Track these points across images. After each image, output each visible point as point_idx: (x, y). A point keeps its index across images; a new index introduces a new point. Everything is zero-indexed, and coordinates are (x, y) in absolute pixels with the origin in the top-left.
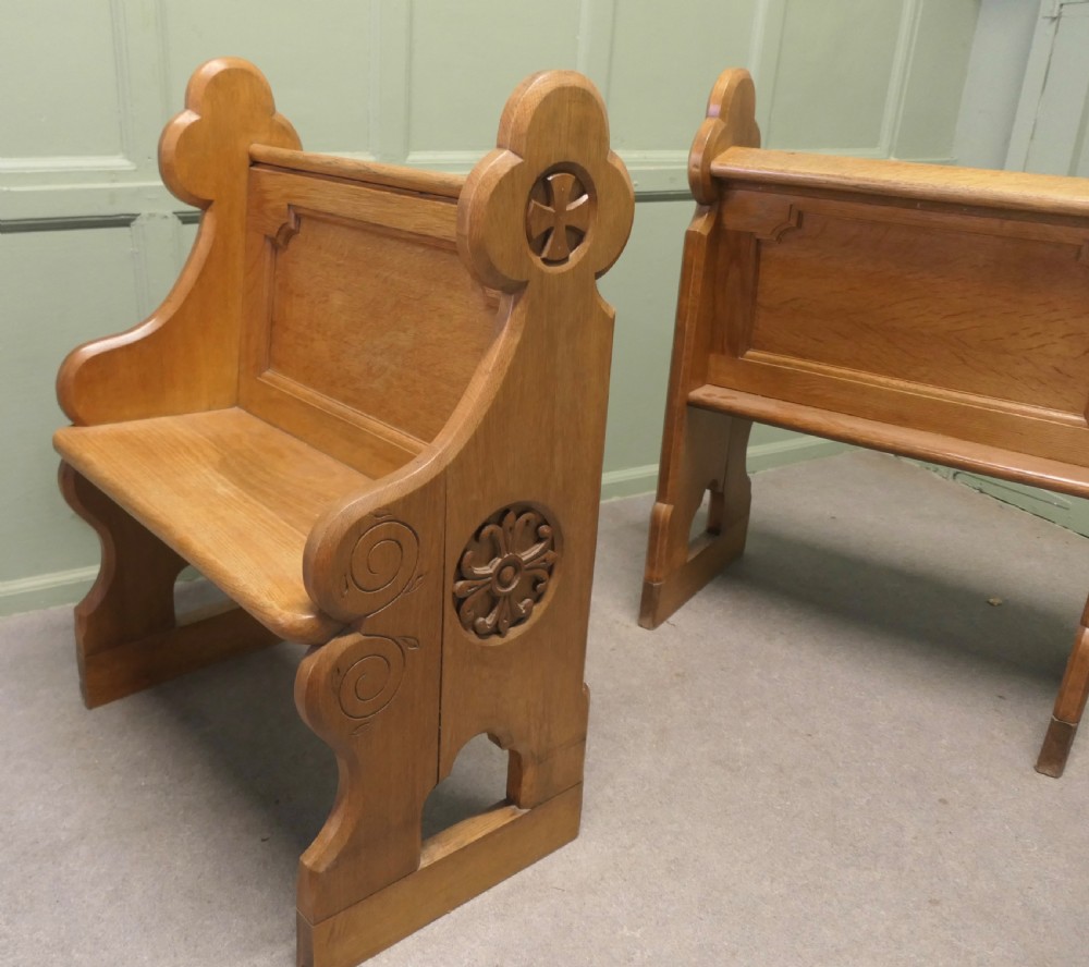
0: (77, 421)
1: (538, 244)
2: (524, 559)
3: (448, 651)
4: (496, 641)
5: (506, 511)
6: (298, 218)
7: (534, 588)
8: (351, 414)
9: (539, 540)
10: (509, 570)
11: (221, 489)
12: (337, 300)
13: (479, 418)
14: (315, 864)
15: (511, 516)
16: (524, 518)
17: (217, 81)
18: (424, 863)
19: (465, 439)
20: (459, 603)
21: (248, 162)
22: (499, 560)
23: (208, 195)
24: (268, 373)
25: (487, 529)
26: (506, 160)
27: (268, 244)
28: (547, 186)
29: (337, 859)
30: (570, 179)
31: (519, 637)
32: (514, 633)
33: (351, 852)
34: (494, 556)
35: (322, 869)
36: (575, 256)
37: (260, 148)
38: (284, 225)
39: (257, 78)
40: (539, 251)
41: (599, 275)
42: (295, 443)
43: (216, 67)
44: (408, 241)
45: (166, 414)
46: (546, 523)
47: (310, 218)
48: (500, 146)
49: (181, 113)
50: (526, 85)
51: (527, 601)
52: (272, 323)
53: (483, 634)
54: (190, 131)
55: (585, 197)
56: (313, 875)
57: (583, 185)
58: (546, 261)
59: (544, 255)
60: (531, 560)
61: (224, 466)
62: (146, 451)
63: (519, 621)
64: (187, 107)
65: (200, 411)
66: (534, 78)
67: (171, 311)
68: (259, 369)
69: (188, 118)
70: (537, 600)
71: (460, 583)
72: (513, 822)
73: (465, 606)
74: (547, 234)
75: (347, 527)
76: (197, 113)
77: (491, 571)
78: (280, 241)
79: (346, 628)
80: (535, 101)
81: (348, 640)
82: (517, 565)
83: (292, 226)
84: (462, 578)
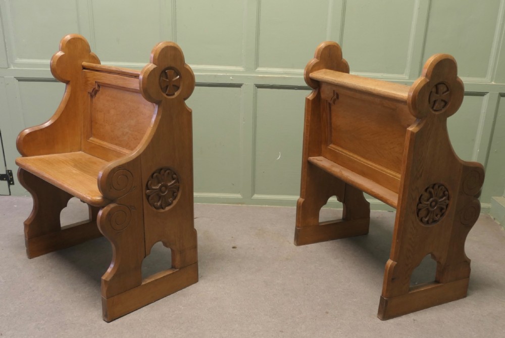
0: (24, 155)
1: (164, 89)
2: (169, 185)
3: (145, 212)
4: (162, 211)
5: (161, 169)
6: (99, 86)
7: (173, 195)
8: (118, 149)
9: (173, 179)
10: (163, 188)
11: (74, 172)
12: (112, 112)
13: (150, 140)
14: (106, 278)
15: (162, 172)
16: (167, 171)
17: (70, 42)
18: (143, 283)
19: (146, 146)
20: (148, 197)
21: (82, 68)
22: (160, 185)
23: (68, 79)
24: (91, 139)
25: (155, 175)
26: (152, 66)
27: (89, 95)
28: (166, 73)
29: (113, 277)
30: (172, 72)
31: (169, 210)
32: (168, 208)
33: (117, 275)
34: (159, 183)
35: (108, 280)
36: (176, 94)
37: (85, 63)
38: (94, 89)
39: (84, 41)
40: (165, 92)
41: (185, 99)
42: (100, 160)
43: (68, 37)
44: (132, 92)
45: (56, 153)
46: (175, 174)
47: (103, 86)
48: (150, 62)
49: (58, 52)
50: (157, 46)
51: (171, 199)
52: (92, 121)
53: (157, 208)
54: (61, 58)
55: (178, 77)
56: (105, 281)
57: (177, 73)
58: (167, 95)
59: (167, 93)
60: (171, 185)
61: (75, 166)
62: (49, 163)
63: (170, 204)
64: (60, 50)
65: (68, 152)
66: (159, 44)
67: (56, 118)
68: (88, 137)
69: (60, 54)
70: (175, 199)
71: (148, 191)
72: (173, 273)
73: (150, 198)
74: (167, 87)
75: (110, 170)
76: (64, 52)
77: (158, 188)
78: (93, 94)
79: (112, 201)
80: (160, 50)
81: (112, 206)
82: (166, 187)
83: (97, 88)
84: (149, 189)
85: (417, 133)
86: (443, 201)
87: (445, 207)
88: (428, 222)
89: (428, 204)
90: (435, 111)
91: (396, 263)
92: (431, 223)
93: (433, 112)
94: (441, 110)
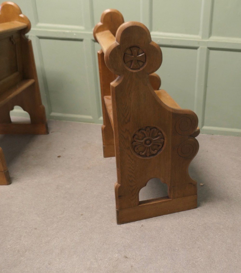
85: (116, 87)
86: (157, 140)
87: (161, 145)
88: (145, 156)
89: (142, 142)
90: (132, 69)
91: (120, 185)
92: (150, 156)
93: (131, 70)
94: (139, 69)
